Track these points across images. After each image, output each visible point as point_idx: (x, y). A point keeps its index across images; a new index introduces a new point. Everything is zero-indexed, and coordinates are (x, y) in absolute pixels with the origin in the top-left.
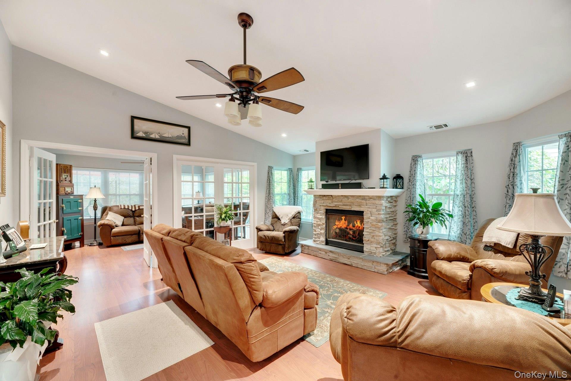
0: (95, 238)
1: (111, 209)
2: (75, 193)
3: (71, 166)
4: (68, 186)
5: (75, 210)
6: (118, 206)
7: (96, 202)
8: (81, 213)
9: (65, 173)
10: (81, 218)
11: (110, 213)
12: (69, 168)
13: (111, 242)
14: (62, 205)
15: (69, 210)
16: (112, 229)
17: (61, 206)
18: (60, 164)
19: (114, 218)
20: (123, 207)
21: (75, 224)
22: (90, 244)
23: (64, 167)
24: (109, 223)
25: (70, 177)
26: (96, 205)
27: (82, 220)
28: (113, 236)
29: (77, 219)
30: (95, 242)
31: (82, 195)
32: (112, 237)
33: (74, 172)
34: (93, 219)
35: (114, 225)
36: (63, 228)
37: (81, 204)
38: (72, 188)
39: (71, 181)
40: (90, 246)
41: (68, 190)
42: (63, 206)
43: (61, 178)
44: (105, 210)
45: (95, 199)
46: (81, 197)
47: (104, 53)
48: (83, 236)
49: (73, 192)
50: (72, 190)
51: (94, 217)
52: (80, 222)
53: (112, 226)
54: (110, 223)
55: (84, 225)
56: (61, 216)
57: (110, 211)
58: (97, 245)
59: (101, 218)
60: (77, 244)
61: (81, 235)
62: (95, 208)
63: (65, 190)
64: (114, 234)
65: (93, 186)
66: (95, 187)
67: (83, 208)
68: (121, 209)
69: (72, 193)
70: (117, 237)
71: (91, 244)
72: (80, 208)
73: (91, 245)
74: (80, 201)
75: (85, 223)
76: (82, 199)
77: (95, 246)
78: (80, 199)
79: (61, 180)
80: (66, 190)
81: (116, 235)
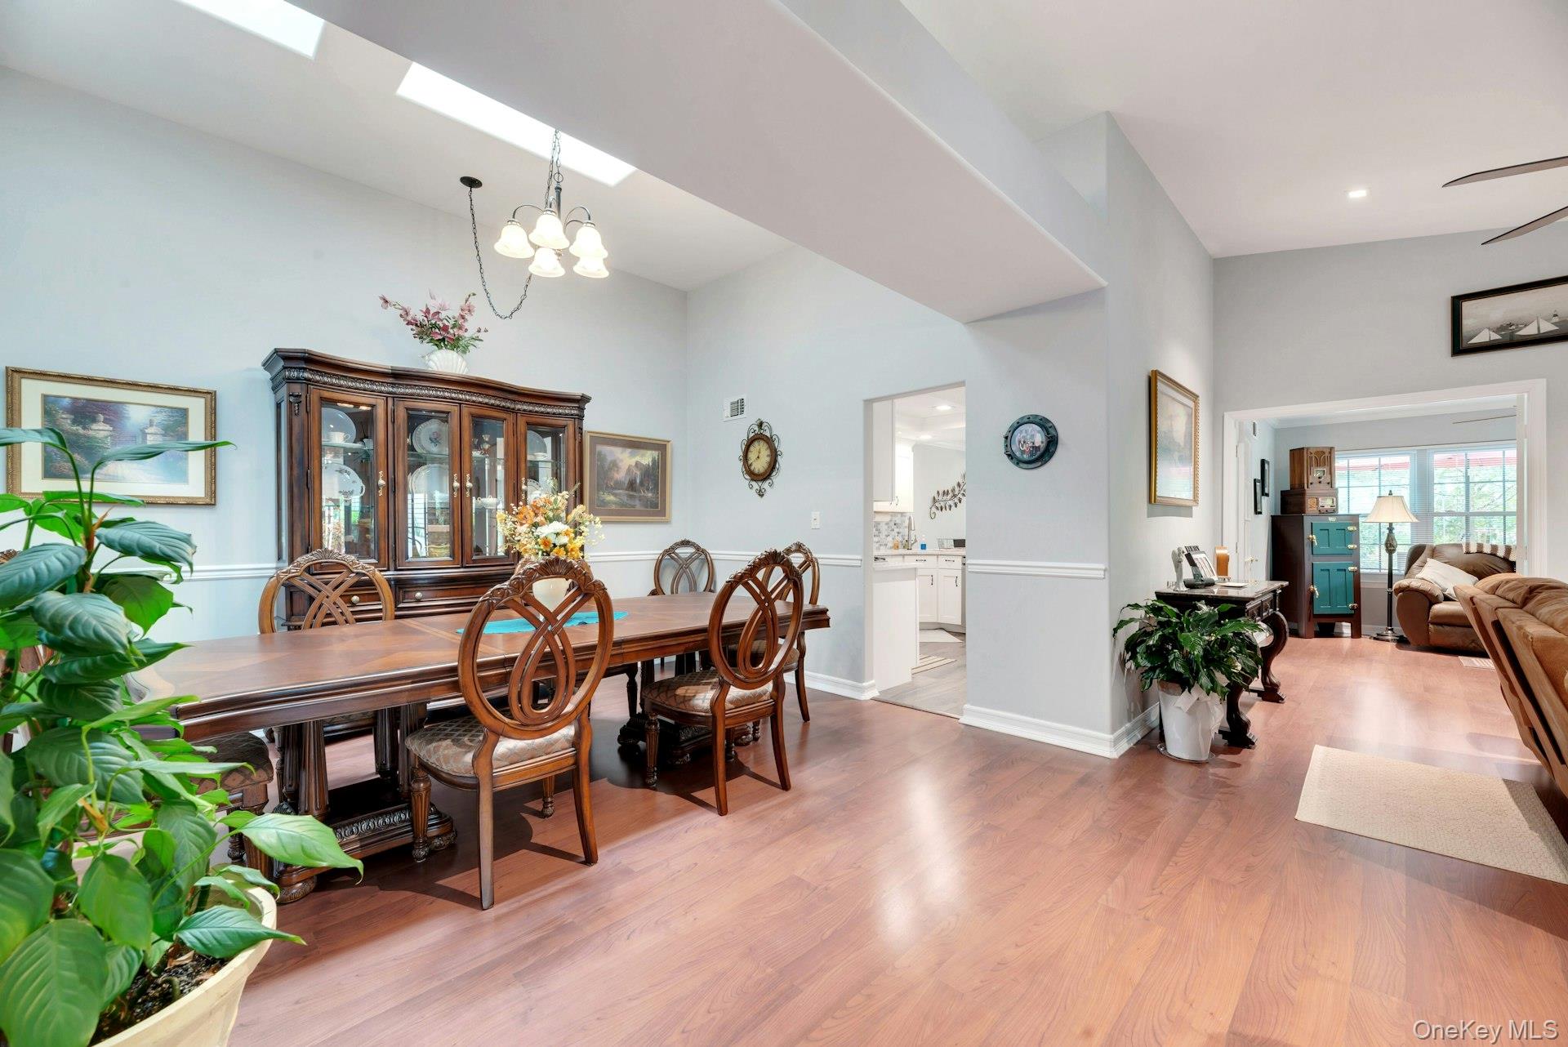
0: (1390, 623)
1: (1435, 553)
2: (1342, 511)
3: (1331, 449)
4: (1325, 496)
5: (1339, 548)
6: (1459, 546)
7: (1394, 531)
8: (1354, 556)
9: (1318, 465)
10: (1352, 568)
11: (1430, 561)
12: (1327, 454)
13: (1429, 639)
14: (1311, 536)
15: (1325, 548)
16: (1432, 604)
17: (1309, 538)
18: (1308, 449)
19: (1445, 578)
20: (1473, 549)
21: (1338, 579)
22: (1375, 636)
23: (1317, 453)
24: (1422, 588)
25: (1331, 473)
26: (1393, 539)
27: (1357, 575)
28: (1435, 621)
29: (1345, 570)
30: (1389, 632)
31: (1357, 516)
32: (1432, 624)
33: (1340, 463)
34: (1384, 574)
35: (1438, 592)
36: (1312, 587)
37: (1354, 537)
38: (1335, 500)
39: (1331, 484)
40: (1375, 638)
41: (1327, 503)
42: (1313, 538)
43: (1310, 477)
44: (1416, 554)
45: (1391, 524)
46: (1354, 519)
47: (1358, 194)
48: (1358, 611)
49: (1337, 510)
50: (1335, 504)
51: (1387, 571)
52: (1350, 577)
53: (1432, 595)
54: (1426, 587)
55: (1362, 586)
56: (1309, 560)
57: (1432, 557)
58: (1393, 640)
59: (1406, 574)
60: (1346, 628)
61: (1353, 608)
62: (1390, 547)
63: (1317, 504)
64: (1437, 616)
65: (1385, 493)
66: (1391, 494)
67: (1359, 547)
68: (1468, 553)
69: (1333, 511)
70: (1447, 628)
71: (1378, 635)
72: (1350, 546)
73: (1379, 638)
74: (1350, 528)
75: (1365, 583)
76: (1357, 524)
77: (1388, 641)
78: (1351, 525)
79: (1310, 482)
80: (1320, 504)
81: (1446, 620)
